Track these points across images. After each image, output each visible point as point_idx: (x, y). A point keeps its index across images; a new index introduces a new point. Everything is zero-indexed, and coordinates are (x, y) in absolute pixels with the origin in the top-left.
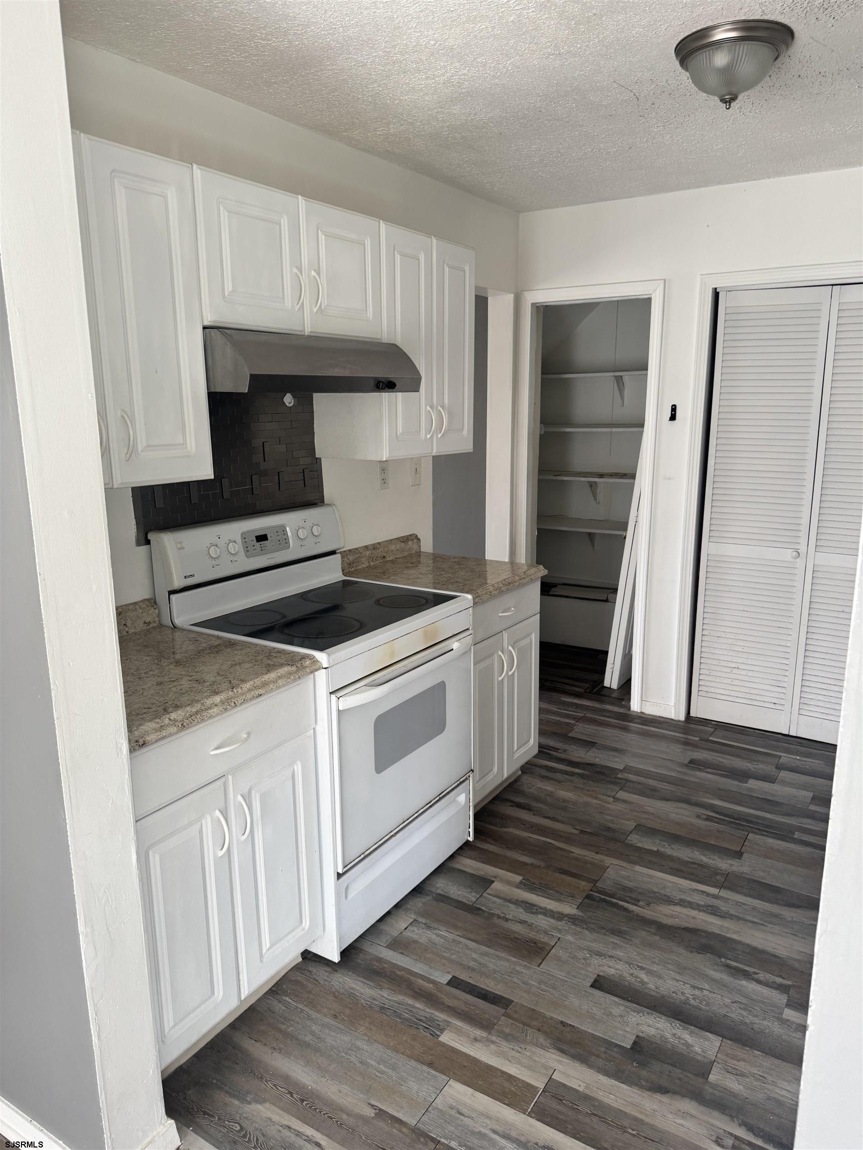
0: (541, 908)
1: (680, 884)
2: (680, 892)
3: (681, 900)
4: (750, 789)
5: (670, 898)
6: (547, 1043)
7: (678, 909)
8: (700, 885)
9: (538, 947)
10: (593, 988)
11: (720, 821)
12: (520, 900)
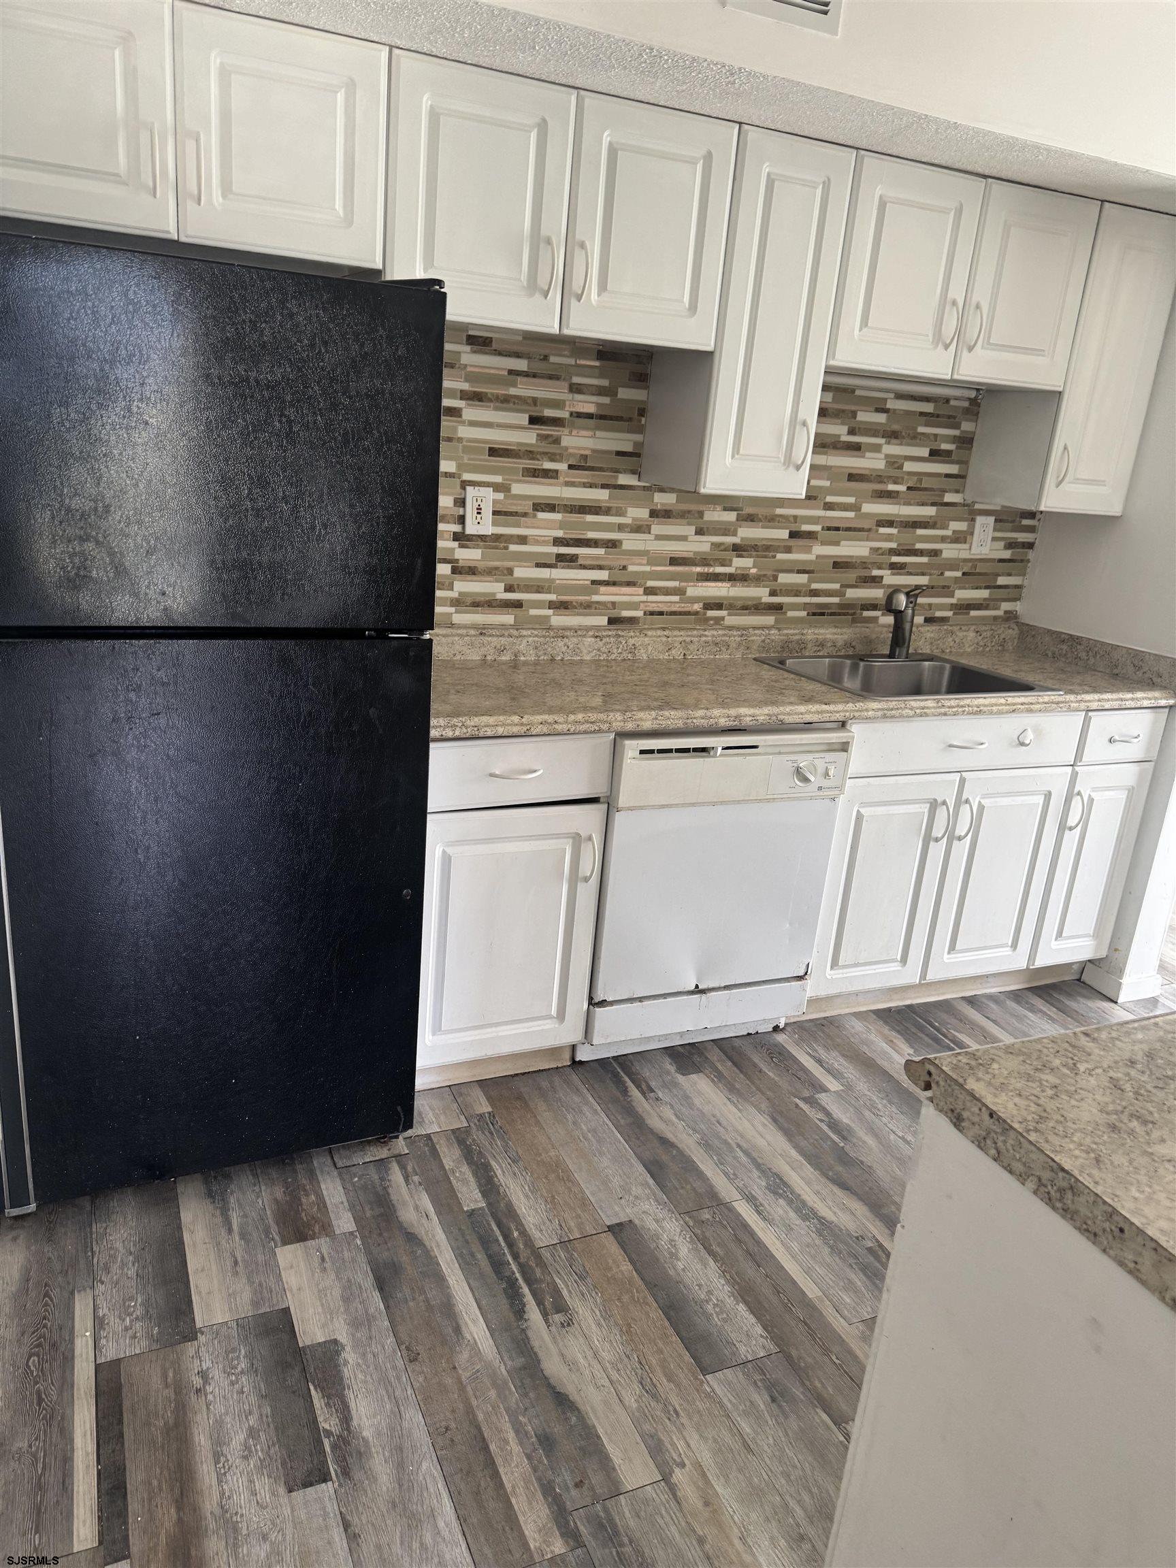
1: (778, 1238)
2: (792, 1229)
3: (805, 1218)
7: (824, 1212)
8: (750, 1222)
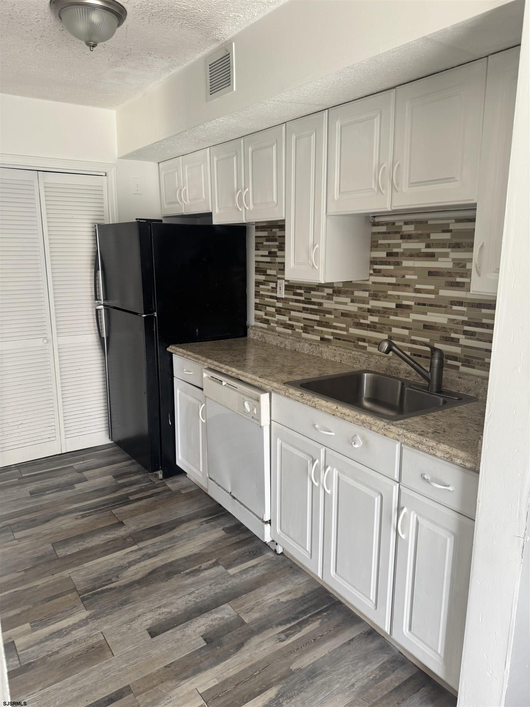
0: (67, 628)
1: (117, 556)
2: (122, 559)
4: (80, 490)
5: (122, 566)
6: (174, 683)
9: (97, 648)
10: (154, 637)
11: (90, 514)
12: (47, 635)
